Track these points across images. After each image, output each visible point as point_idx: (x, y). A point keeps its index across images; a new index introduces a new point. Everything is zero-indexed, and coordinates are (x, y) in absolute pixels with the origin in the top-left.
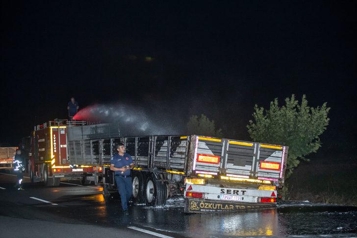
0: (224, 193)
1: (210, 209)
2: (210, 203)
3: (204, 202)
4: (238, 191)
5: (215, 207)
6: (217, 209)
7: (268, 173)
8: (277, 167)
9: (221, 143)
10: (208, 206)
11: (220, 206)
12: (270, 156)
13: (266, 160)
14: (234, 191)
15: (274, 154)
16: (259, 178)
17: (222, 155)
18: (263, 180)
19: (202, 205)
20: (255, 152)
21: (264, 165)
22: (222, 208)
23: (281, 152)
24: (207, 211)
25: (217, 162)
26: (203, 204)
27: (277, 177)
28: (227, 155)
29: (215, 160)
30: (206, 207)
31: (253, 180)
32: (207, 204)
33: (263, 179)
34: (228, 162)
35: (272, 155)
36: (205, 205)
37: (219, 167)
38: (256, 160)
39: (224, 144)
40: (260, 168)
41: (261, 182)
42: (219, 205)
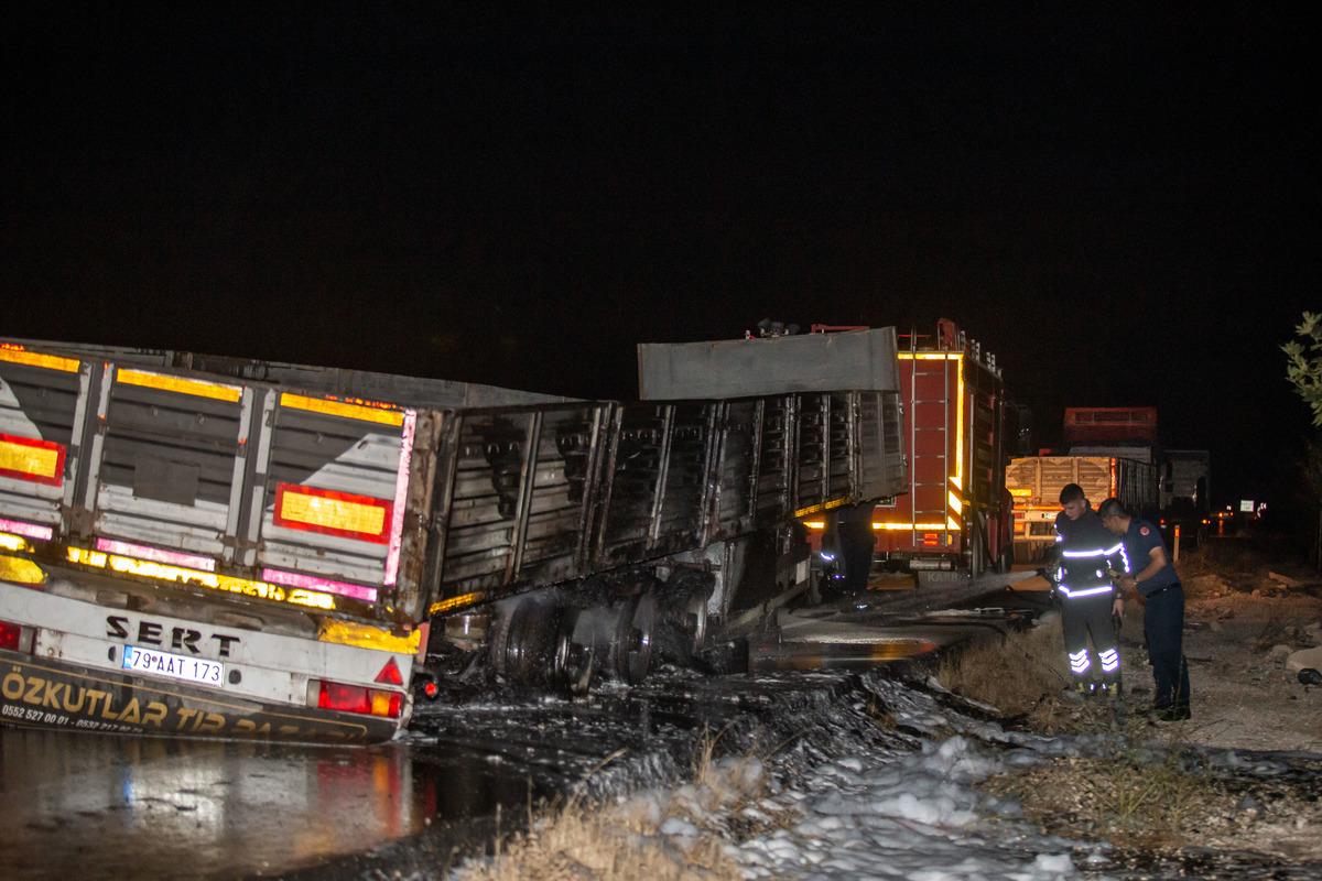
0: (123, 634)
1: (50, 709)
2: (54, 679)
3: (26, 673)
4: (195, 635)
5: (73, 699)
6: (82, 714)
7: (321, 550)
8: (372, 520)
9: (75, 377)
10: (41, 693)
11: (100, 703)
12: (331, 459)
13: (315, 479)
14: (177, 632)
15: (354, 454)
16: (268, 574)
17: (76, 439)
18: (288, 589)
19: (14, 686)
20: (243, 435)
21: (297, 505)
22: (106, 713)
23: (396, 440)
24: (32, 715)
25: (50, 471)
26: (20, 679)
27: (375, 577)
28: (98, 440)
29: (42, 461)
30: (30, 698)
31: (235, 585)
32: (38, 683)
33: (294, 579)
34: (103, 478)
35: (345, 456)
36: (29, 687)
37: (60, 501)
38: (251, 478)
39: (85, 383)
40: (278, 521)
41: (280, 596)
42: (94, 695)
